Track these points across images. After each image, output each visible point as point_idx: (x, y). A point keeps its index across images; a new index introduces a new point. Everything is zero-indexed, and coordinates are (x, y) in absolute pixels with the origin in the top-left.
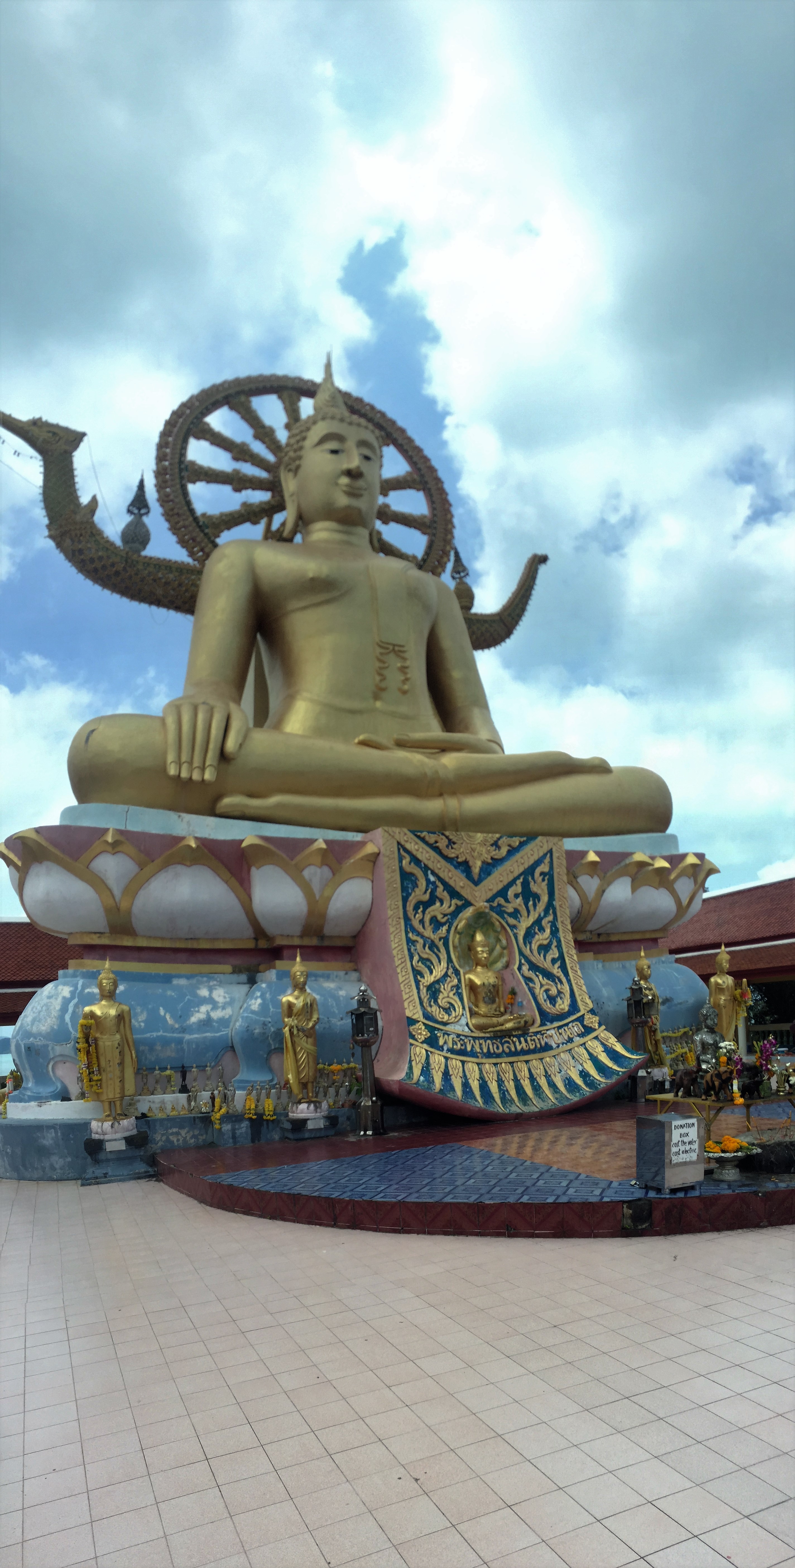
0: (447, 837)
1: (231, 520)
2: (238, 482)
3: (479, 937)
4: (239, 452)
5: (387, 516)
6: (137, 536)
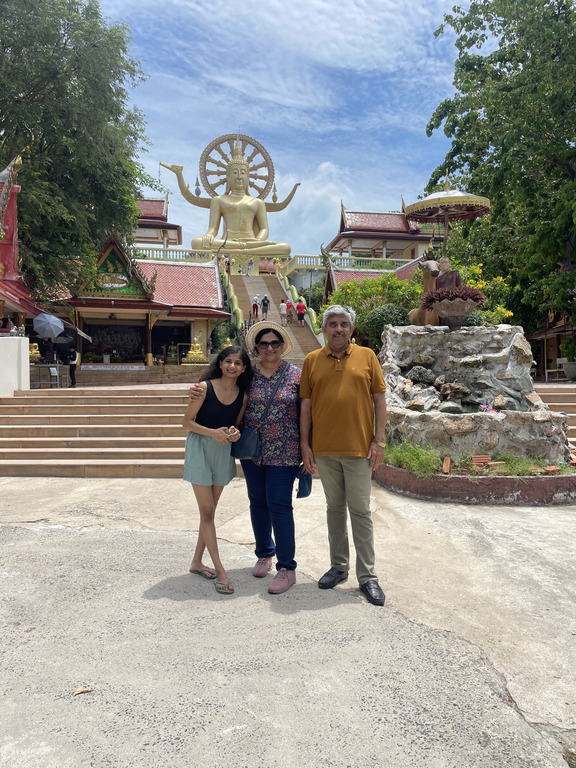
1: (217, 185)
2: (219, 173)
4: (219, 164)
5: (255, 177)
6: (198, 192)
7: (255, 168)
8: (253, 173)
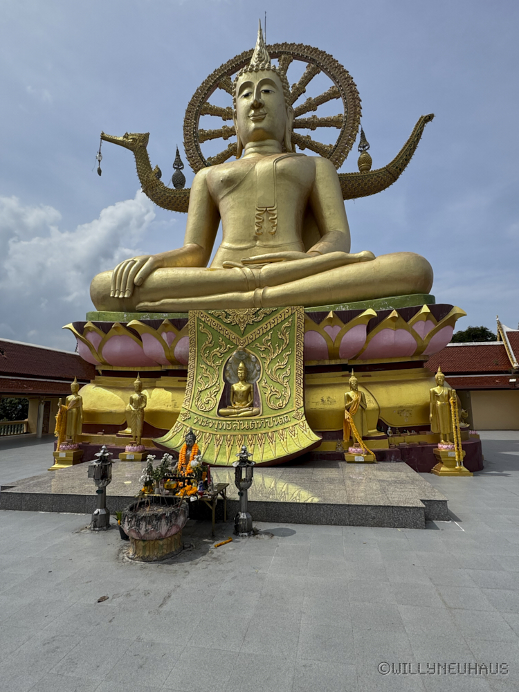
0: (226, 312)
3: (241, 365)
5: (312, 124)
6: (179, 180)
7: (312, 105)
8: (307, 116)
